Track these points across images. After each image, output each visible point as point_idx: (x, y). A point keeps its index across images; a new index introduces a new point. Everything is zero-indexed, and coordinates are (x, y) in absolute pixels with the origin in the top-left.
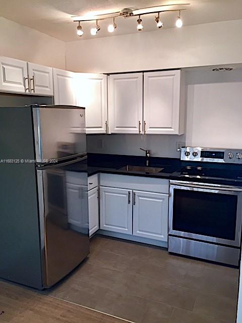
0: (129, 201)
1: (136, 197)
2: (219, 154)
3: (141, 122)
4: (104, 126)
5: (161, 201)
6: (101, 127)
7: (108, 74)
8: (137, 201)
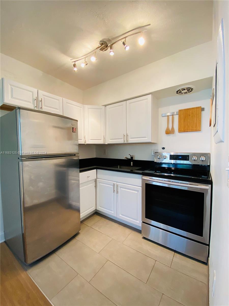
0: (114, 191)
1: (119, 188)
2: (185, 157)
3: (125, 135)
4: (103, 139)
5: (136, 192)
6: (100, 140)
7: (105, 106)
8: (119, 191)
